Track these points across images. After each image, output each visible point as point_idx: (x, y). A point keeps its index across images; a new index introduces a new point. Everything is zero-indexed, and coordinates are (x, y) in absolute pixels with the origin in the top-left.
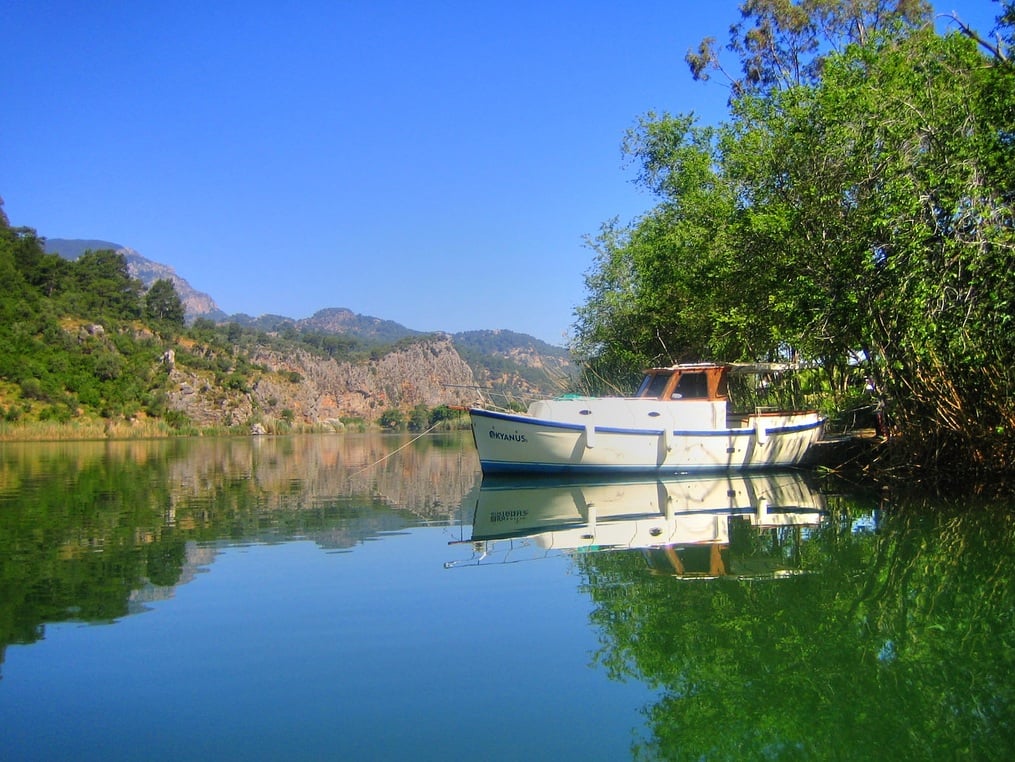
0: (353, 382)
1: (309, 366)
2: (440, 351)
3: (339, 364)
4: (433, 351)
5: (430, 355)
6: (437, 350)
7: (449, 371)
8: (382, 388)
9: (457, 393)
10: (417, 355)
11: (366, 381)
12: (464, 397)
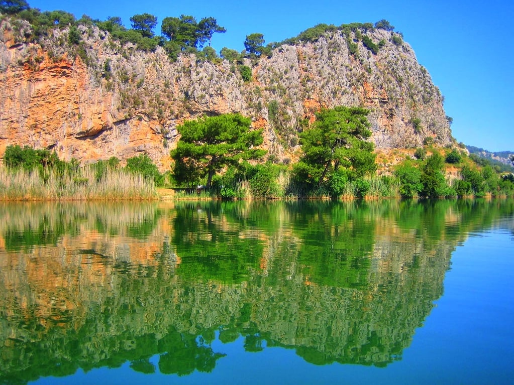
0: (198, 93)
1: (103, 58)
2: (381, 45)
3: (173, 59)
4: (367, 44)
5: (362, 50)
6: (376, 42)
7: (400, 81)
8: (259, 108)
9: (416, 125)
10: (334, 47)
11: (226, 92)
12: (429, 134)
